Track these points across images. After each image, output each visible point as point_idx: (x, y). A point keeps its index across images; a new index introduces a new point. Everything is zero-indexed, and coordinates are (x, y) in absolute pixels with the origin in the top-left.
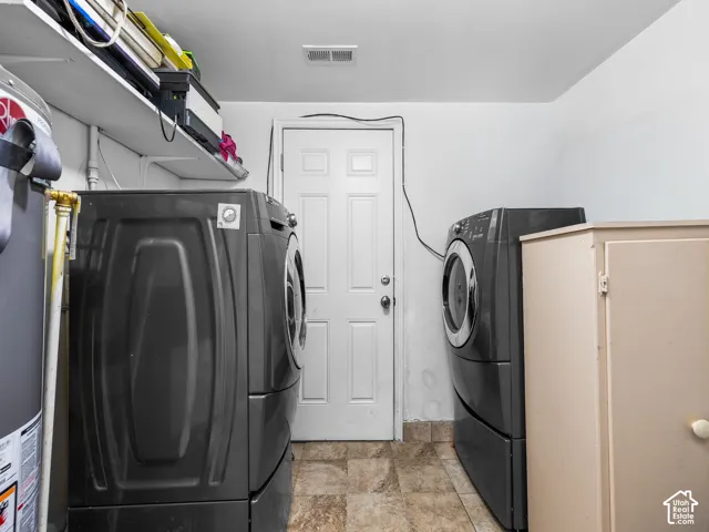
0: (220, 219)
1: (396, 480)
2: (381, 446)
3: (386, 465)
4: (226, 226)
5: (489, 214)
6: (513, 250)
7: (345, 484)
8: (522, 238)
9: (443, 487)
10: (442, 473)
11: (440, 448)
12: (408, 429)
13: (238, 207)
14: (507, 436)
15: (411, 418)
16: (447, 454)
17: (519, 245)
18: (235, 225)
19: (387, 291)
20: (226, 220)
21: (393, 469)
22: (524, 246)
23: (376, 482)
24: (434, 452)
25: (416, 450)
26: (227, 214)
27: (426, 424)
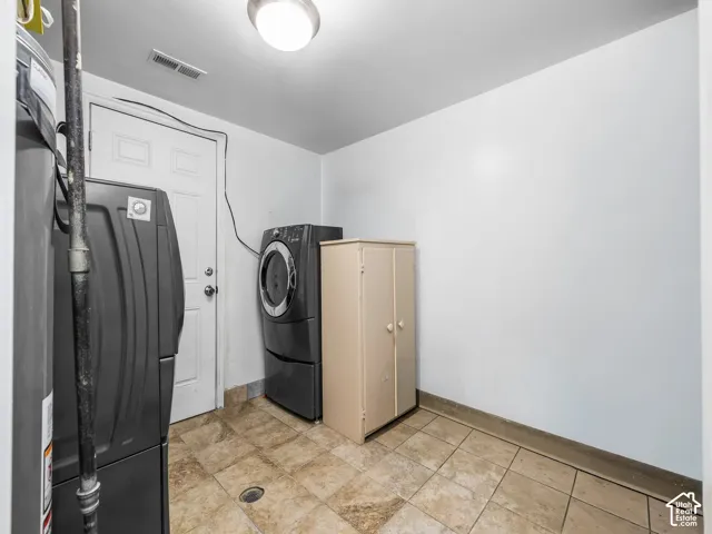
0: (130, 211)
1: (231, 430)
2: (205, 416)
3: (218, 425)
4: (136, 217)
5: (302, 226)
6: (315, 250)
7: (189, 449)
8: (321, 243)
9: (265, 419)
10: (263, 413)
11: (254, 402)
12: (228, 395)
13: (148, 203)
14: (311, 363)
15: (230, 386)
16: (262, 403)
17: (319, 247)
18: (147, 217)
19: (211, 281)
20: (136, 212)
21: (225, 425)
22: (322, 248)
23: (214, 437)
24: (252, 405)
25: (237, 408)
26: (137, 207)
27: (242, 387)
